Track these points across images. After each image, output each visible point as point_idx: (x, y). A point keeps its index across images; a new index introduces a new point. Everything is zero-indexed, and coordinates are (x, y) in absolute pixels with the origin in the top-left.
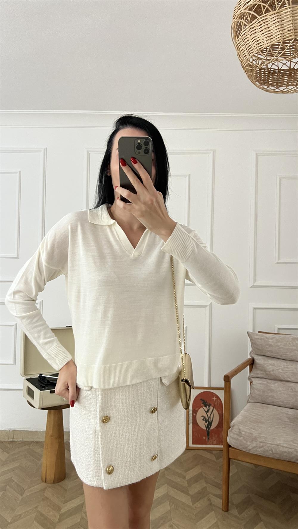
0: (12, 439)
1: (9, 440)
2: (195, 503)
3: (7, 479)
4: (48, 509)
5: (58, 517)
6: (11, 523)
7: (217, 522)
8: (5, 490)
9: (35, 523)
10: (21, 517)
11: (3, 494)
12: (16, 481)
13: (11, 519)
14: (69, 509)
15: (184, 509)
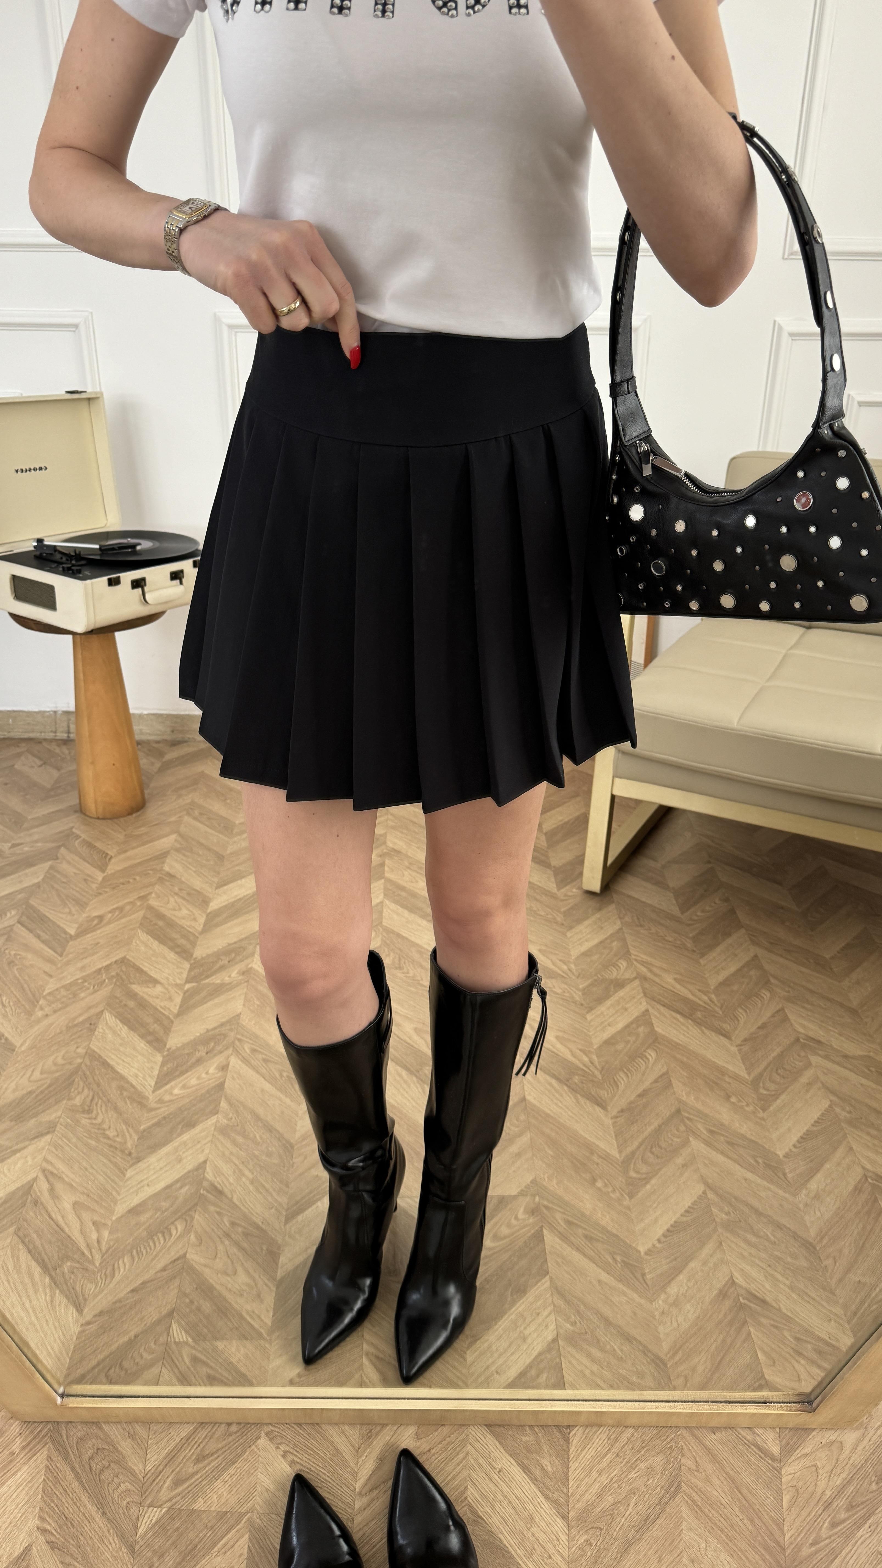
0: (66, 735)
1: (57, 738)
2: (566, 885)
3: (60, 832)
4: (176, 902)
5: (202, 920)
6: (78, 935)
7: (621, 929)
8: (57, 858)
9: (143, 936)
10: (102, 924)
11: (51, 867)
12: (83, 836)
13: (76, 926)
14: (230, 901)
15: (536, 900)
